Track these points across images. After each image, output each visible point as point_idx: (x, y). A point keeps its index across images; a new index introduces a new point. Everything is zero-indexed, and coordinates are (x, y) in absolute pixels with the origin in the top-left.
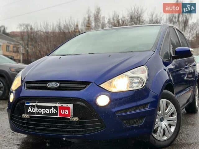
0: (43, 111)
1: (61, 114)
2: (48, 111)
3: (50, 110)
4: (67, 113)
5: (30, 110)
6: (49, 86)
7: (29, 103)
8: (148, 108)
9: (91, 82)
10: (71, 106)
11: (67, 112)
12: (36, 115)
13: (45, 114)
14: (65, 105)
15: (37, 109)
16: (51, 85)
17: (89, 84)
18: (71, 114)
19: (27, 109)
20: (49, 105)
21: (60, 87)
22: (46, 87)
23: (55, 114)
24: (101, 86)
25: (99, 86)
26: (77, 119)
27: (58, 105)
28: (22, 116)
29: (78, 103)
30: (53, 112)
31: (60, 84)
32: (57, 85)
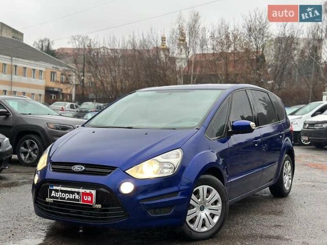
0: (67, 196)
1: (84, 201)
2: (71, 196)
3: (74, 195)
4: (90, 200)
5: (53, 194)
6: (74, 170)
7: (52, 186)
8: (178, 197)
9: (116, 168)
10: (94, 192)
11: (90, 198)
12: (59, 200)
13: (69, 199)
14: (88, 191)
15: (60, 193)
16: (77, 168)
17: (114, 170)
18: (94, 200)
19: (51, 193)
20: (73, 190)
21: (84, 170)
22: (71, 170)
23: (78, 200)
24: (127, 171)
25: (124, 172)
26: (99, 206)
27: (81, 190)
28: (45, 200)
29: (102, 189)
30: (77, 197)
31: (85, 167)
32: (82, 168)
